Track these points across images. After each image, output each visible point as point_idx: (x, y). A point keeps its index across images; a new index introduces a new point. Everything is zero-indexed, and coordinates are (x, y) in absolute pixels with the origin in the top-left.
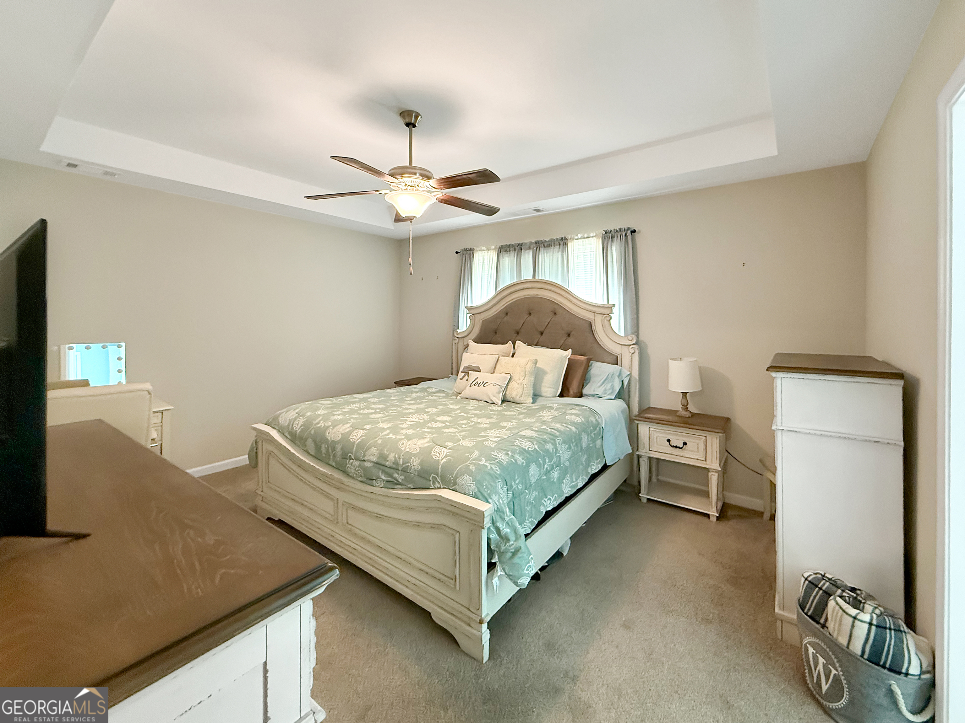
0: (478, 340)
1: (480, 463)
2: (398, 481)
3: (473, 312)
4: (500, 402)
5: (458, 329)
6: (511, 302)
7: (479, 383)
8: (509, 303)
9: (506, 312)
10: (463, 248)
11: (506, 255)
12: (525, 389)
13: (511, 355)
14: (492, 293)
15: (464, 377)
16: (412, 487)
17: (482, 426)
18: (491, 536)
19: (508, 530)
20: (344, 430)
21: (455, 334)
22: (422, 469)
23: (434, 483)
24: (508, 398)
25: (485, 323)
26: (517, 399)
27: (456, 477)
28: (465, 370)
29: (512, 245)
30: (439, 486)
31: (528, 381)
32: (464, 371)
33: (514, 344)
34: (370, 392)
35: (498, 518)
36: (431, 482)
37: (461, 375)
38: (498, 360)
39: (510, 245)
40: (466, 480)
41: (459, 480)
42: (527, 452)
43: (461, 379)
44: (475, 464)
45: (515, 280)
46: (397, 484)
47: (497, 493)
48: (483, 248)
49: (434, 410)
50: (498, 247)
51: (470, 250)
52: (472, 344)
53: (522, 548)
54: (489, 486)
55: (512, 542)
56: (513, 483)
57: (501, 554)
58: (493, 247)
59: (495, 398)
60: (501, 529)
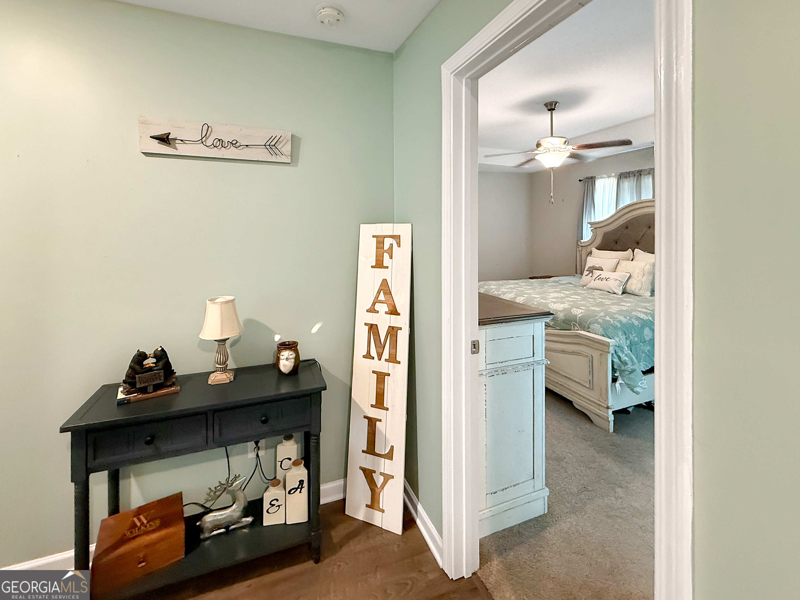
0: (600, 248)
1: (606, 319)
2: (549, 324)
3: (595, 226)
4: (621, 293)
5: (582, 239)
6: (630, 218)
7: (602, 278)
8: (628, 219)
9: (626, 226)
10: (585, 176)
11: (626, 180)
12: (643, 285)
13: (631, 259)
14: (613, 211)
15: (589, 274)
16: (559, 329)
17: (606, 303)
18: (614, 360)
19: (627, 359)
20: (510, 296)
21: (579, 243)
22: (565, 319)
23: (574, 327)
24: (628, 290)
25: (606, 236)
26: (636, 292)
27: (590, 324)
28: (590, 269)
29: (632, 171)
30: (577, 329)
31: (646, 279)
32: (588, 270)
33: (633, 251)
34: (518, 279)
35: (619, 351)
36: (572, 327)
37: (586, 273)
38: (618, 263)
39: (629, 172)
40: (596, 326)
41: (591, 326)
42: (642, 319)
43: (586, 276)
44: (601, 319)
45: (635, 200)
46: (549, 327)
47: (618, 337)
48: (604, 176)
49: (568, 293)
50: (618, 174)
51: (592, 177)
52: (595, 251)
53: (637, 370)
54: (612, 332)
55: (630, 366)
56: (630, 336)
57: (622, 372)
58: (614, 174)
59: (616, 290)
60: (622, 357)
